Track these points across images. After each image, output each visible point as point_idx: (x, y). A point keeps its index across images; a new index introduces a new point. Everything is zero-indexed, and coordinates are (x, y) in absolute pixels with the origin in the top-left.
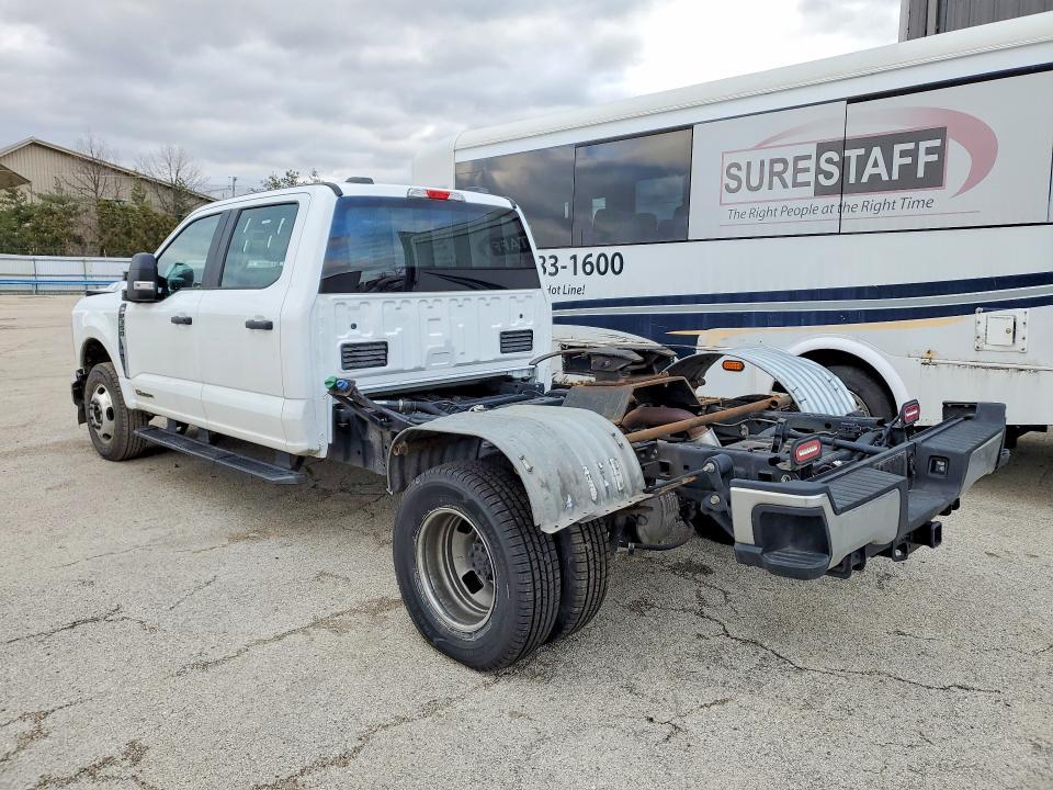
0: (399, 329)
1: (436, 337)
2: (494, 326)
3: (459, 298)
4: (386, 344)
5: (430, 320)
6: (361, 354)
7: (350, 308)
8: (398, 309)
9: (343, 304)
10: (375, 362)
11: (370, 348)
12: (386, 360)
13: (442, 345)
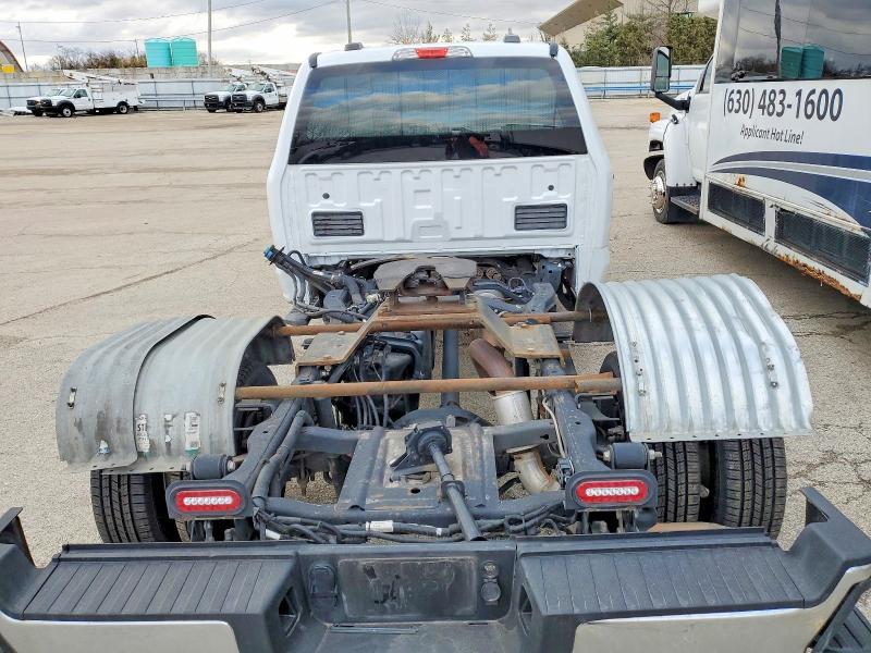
0: (379, 200)
1: (424, 210)
2: (505, 200)
3: (455, 168)
4: (360, 214)
5: (416, 191)
6: (332, 222)
7: (320, 179)
8: (378, 179)
9: (314, 174)
10: (351, 231)
11: (344, 217)
12: (362, 230)
13: (431, 219)
